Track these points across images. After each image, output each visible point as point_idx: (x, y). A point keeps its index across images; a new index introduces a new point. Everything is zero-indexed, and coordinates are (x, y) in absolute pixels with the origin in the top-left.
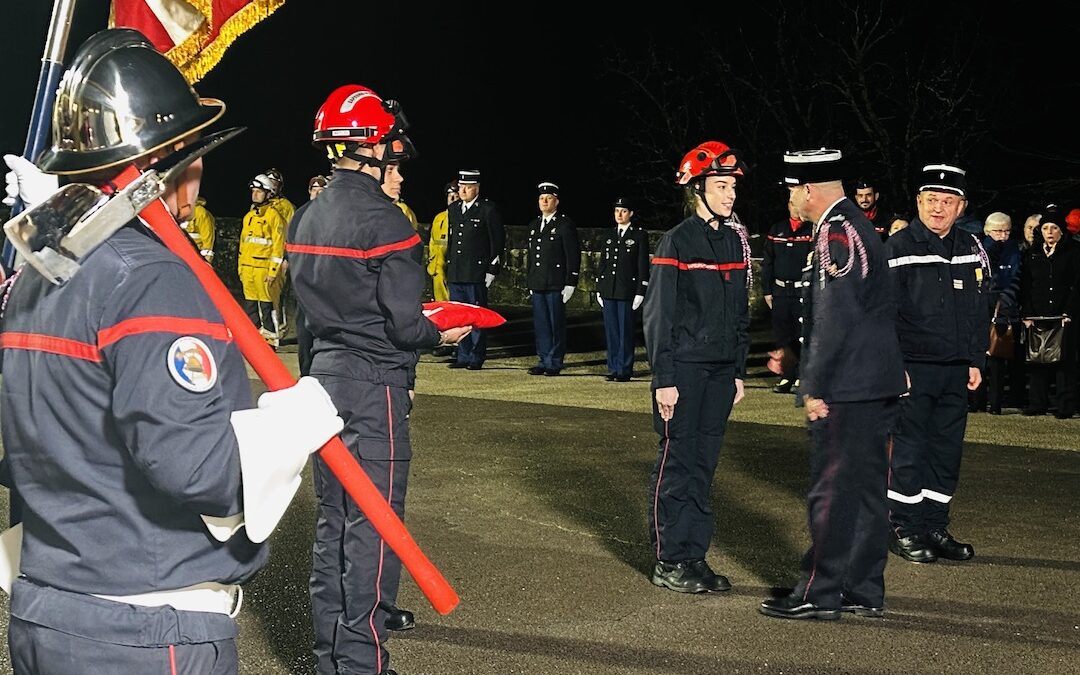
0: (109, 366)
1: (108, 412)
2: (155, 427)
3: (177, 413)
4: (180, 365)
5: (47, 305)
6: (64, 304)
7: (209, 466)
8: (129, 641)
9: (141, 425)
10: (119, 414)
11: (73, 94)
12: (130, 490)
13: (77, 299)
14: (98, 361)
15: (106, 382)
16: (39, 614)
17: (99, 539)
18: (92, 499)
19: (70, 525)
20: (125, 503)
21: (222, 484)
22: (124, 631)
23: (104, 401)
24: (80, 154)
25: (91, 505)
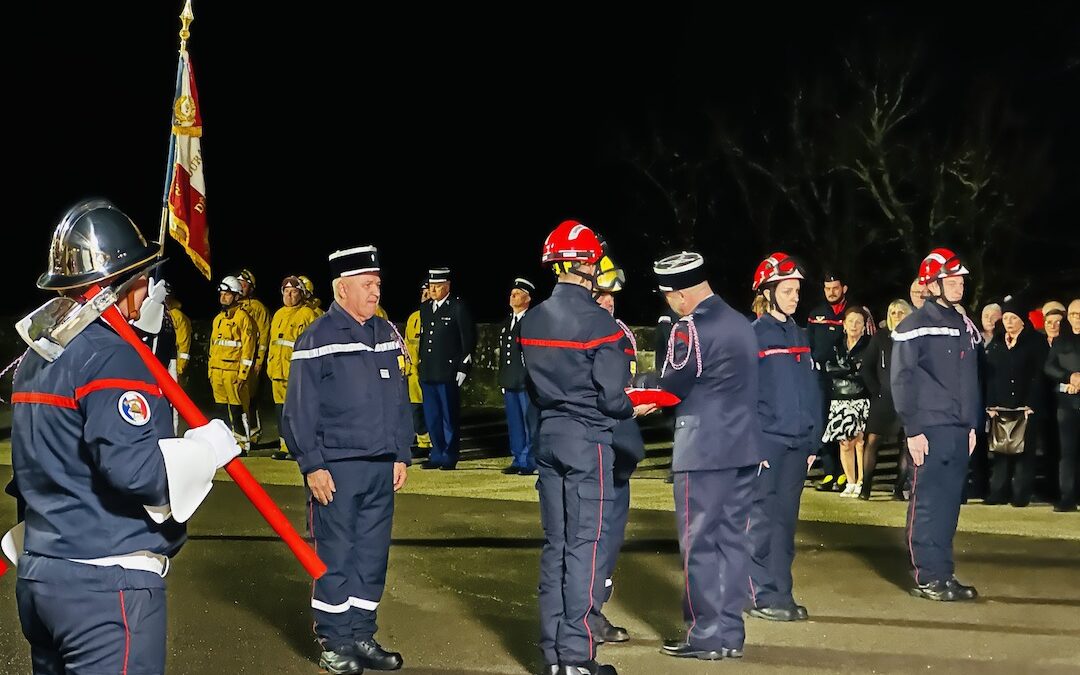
0: (82, 411)
1: (81, 441)
2: (110, 447)
3: (123, 438)
4: (126, 409)
5: (43, 374)
6: (54, 373)
7: (143, 471)
8: (93, 587)
9: (103, 447)
10: (88, 440)
11: (62, 238)
12: (95, 490)
13: (62, 371)
14: (75, 408)
15: (79, 421)
16: (36, 573)
17: (72, 523)
18: (70, 498)
19: (55, 516)
20: (92, 500)
21: (154, 482)
22: (91, 581)
23: (78, 433)
24: (66, 278)
25: (68, 501)
